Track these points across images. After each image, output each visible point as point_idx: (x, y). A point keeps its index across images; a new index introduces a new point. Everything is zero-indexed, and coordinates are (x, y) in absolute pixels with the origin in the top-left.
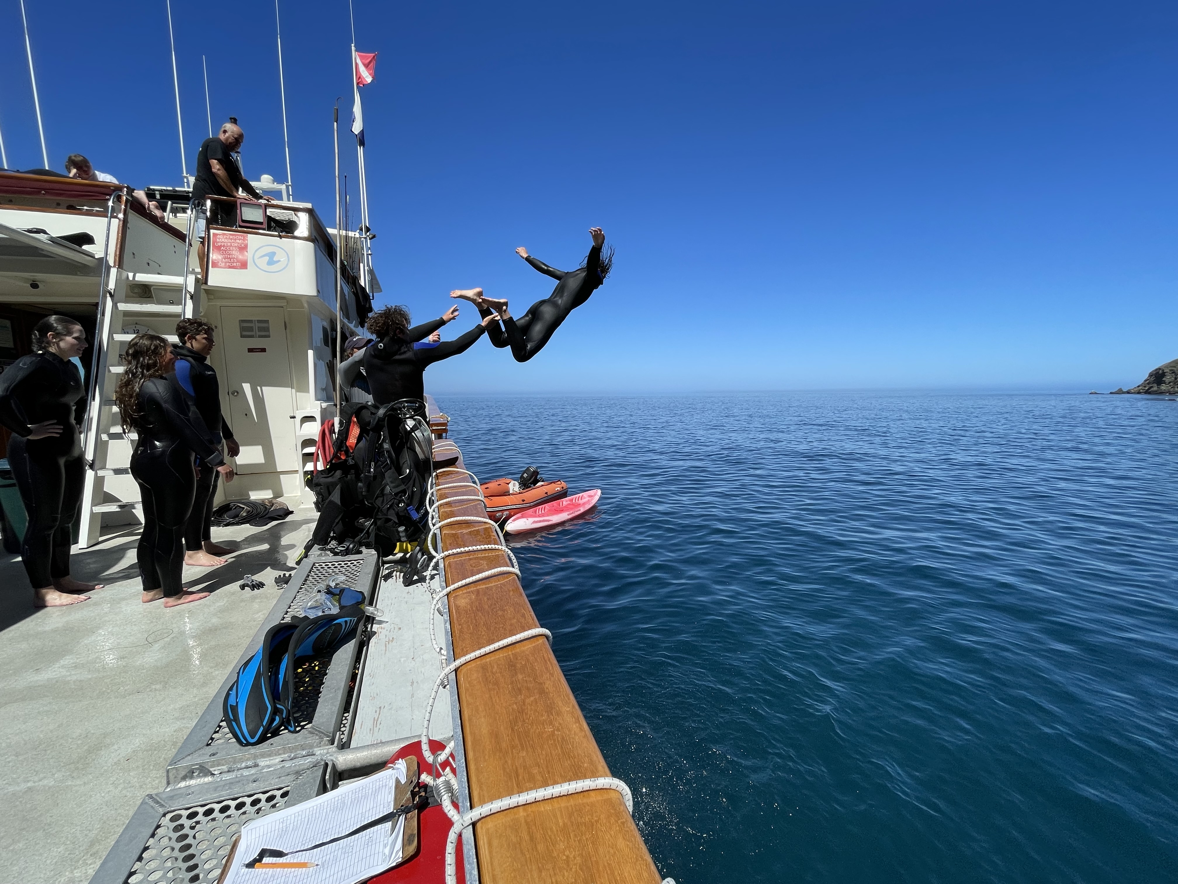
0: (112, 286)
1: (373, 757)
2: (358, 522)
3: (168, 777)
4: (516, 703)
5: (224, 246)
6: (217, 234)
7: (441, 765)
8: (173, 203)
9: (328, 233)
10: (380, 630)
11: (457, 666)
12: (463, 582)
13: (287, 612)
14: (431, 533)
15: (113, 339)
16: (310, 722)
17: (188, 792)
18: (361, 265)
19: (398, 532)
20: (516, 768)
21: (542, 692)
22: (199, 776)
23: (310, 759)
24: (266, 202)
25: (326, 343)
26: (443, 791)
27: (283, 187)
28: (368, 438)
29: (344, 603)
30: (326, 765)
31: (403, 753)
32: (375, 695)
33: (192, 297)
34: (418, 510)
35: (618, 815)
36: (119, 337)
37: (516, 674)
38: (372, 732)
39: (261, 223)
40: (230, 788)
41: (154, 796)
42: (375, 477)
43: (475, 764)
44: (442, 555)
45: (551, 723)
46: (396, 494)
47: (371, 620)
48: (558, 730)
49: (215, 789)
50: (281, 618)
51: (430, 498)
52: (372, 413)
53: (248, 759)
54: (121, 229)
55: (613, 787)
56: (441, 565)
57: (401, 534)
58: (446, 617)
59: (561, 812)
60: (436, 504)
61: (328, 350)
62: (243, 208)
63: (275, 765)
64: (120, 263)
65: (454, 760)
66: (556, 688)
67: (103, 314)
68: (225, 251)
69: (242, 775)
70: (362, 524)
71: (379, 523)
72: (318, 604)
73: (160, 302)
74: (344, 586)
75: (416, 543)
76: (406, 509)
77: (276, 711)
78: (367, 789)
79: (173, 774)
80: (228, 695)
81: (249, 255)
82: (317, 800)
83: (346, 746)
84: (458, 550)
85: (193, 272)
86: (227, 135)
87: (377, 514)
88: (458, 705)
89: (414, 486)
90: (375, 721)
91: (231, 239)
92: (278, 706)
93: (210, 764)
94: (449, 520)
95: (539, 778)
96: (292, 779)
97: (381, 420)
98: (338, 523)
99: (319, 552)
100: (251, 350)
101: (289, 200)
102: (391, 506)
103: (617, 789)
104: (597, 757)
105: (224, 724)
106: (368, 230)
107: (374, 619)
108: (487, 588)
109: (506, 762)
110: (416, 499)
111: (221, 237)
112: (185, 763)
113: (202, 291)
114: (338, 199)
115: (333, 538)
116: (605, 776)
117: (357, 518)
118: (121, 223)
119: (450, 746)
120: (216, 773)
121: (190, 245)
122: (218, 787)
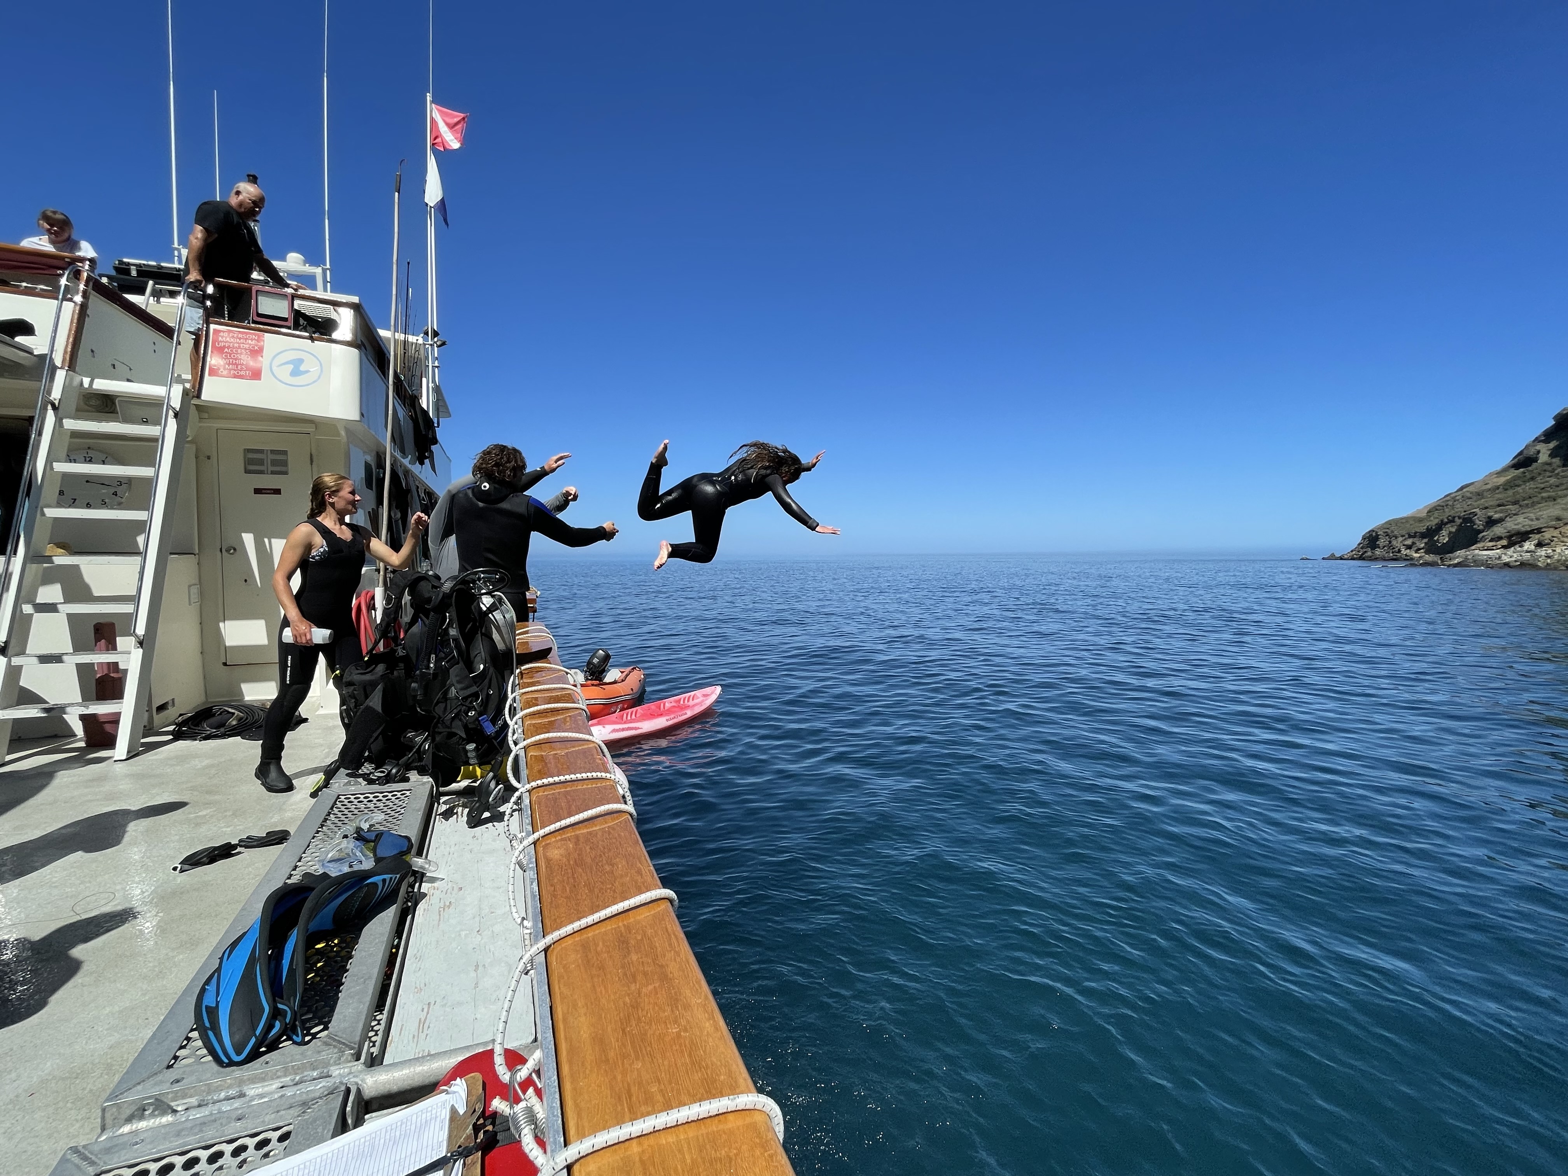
0: (56, 394)
1: (416, 1077)
2: (405, 737)
3: (103, 1118)
4: (629, 995)
5: (228, 347)
6: (220, 331)
7: (520, 1085)
8: (156, 283)
9: (380, 337)
10: (432, 891)
11: (548, 944)
12: (558, 825)
13: (296, 867)
14: (512, 756)
15: (52, 468)
16: (326, 1028)
17: (135, 1139)
18: (424, 380)
19: (466, 751)
20: (629, 1085)
21: (665, 978)
22: (152, 1115)
23: (323, 1083)
24: (293, 291)
25: (369, 485)
26: (522, 1123)
27: (318, 271)
28: (427, 622)
29: (381, 853)
30: (348, 1091)
31: (460, 1070)
32: (422, 985)
33: (176, 415)
34: (494, 721)
35: (765, 1145)
36: (61, 467)
37: (629, 953)
38: (415, 1040)
39: (285, 319)
40: (201, 1131)
41: (80, 1148)
42: (435, 675)
43: (572, 1083)
44: (528, 786)
45: (676, 1022)
46: (465, 698)
47: (420, 876)
48: (686, 1030)
49: (178, 1134)
50: (287, 875)
51: (510, 706)
52: (434, 587)
53: (230, 1087)
54: (76, 316)
55: (759, 1107)
56: (526, 801)
57: (469, 755)
58: (531, 874)
59: (689, 1144)
60: (520, 714)
61: (371, 495)
62: (260, 298)
63: (272, 1093)
64: (72, 364)
65: (539, 1077)
66: (683, 971)
67: (40, 434)
68: (230, 354)
69: (220, 1112)
70: (411, 740)
71: (438, 739)
72: (343, 855)
73: (126, 420)
74: (382, 828)
75: (488, 767)
76: (477, 719)
77: (276, 1014)
78: (409, 1123)
79: (112, 1115)
80: (203, 991)
81: (264, 361)
82: (333, 1143)
83: (377, 1062)
84: (551, 780)
85: (179, 380)
86: (241, 197)
87: (436, 726)
88: (548, 1000)
89: (489, 687)
90: (422, 1023)
91: (240, 339)
92: (280, 1006)
93: (170, 1096)
94: (538, 738)
95: (659, 1098)
96: (296, 1114)
97: (447, 596)
98: (377, 738)
99: (347, 780)
100: (258, 491)
101: (325, 290)
102: (457, 715)
103: (764, 1109)
104: (737, 1065)
105: (195, 1035)
106: (436, 334)
107: (423, 875)
108: (590, 833)
109: (615, 1077)
110: (492, 705)
111: (226, 334)
112: (133, 1096)
113: (193, 408)
114: (394, 292)
115: (370, 760)
116: (747, 1091)
117: (405, 730)
118: (78, 308)
119: (535, 1058)
120: (179, 1109)
121: (179, 343)
122: (182, 1130)
